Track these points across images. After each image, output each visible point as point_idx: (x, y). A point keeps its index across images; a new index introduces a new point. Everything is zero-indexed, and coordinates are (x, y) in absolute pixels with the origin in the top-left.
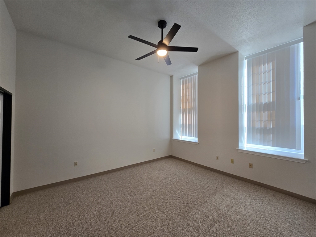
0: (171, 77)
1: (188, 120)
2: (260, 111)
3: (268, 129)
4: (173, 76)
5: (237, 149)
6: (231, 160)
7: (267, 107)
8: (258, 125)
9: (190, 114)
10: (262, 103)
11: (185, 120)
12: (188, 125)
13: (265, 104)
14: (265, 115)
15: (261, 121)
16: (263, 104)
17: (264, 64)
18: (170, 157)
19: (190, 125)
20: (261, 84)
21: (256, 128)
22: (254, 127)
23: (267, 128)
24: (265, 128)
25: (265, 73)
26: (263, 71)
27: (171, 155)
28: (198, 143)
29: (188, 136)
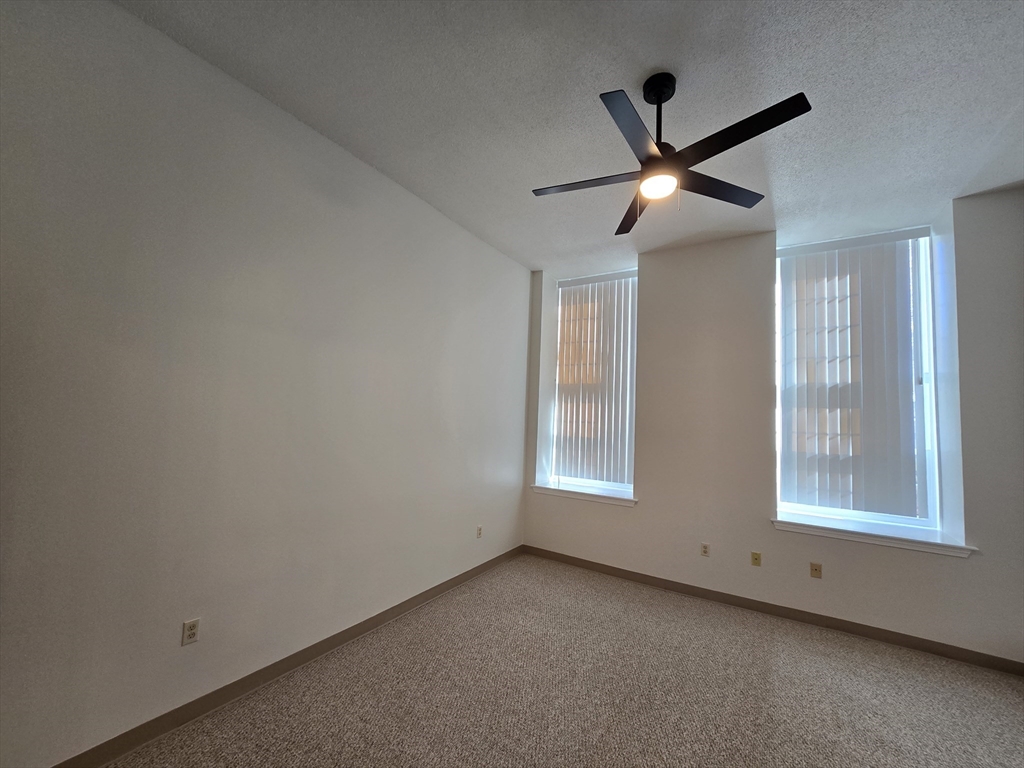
0: (536, 275)
1: (583, 422)
2: (821, 406)
3: (841, 458)
4: (541, 271)
5: (772, 522)
6: (754, 554)
7: (839, 396)
8: (814, 447)
9: (590, 402)
10: (824, 386)
11: (571, 422)
12: (583, 438)
13: (834, 388)
14: (834, 419)
15: (822, 435)
16: (828, 387)
17: (830, 278)
18: (524, 553)
19: (589, 439)
20: (821, 331)
21: (808, 456)
22: (801, 453)
23: (838, 456)
24: (834, 458)
25: (831, 301)
26: (826, 296)
27: (523, 546)
28: (636, 503)
29: (582, 477)
